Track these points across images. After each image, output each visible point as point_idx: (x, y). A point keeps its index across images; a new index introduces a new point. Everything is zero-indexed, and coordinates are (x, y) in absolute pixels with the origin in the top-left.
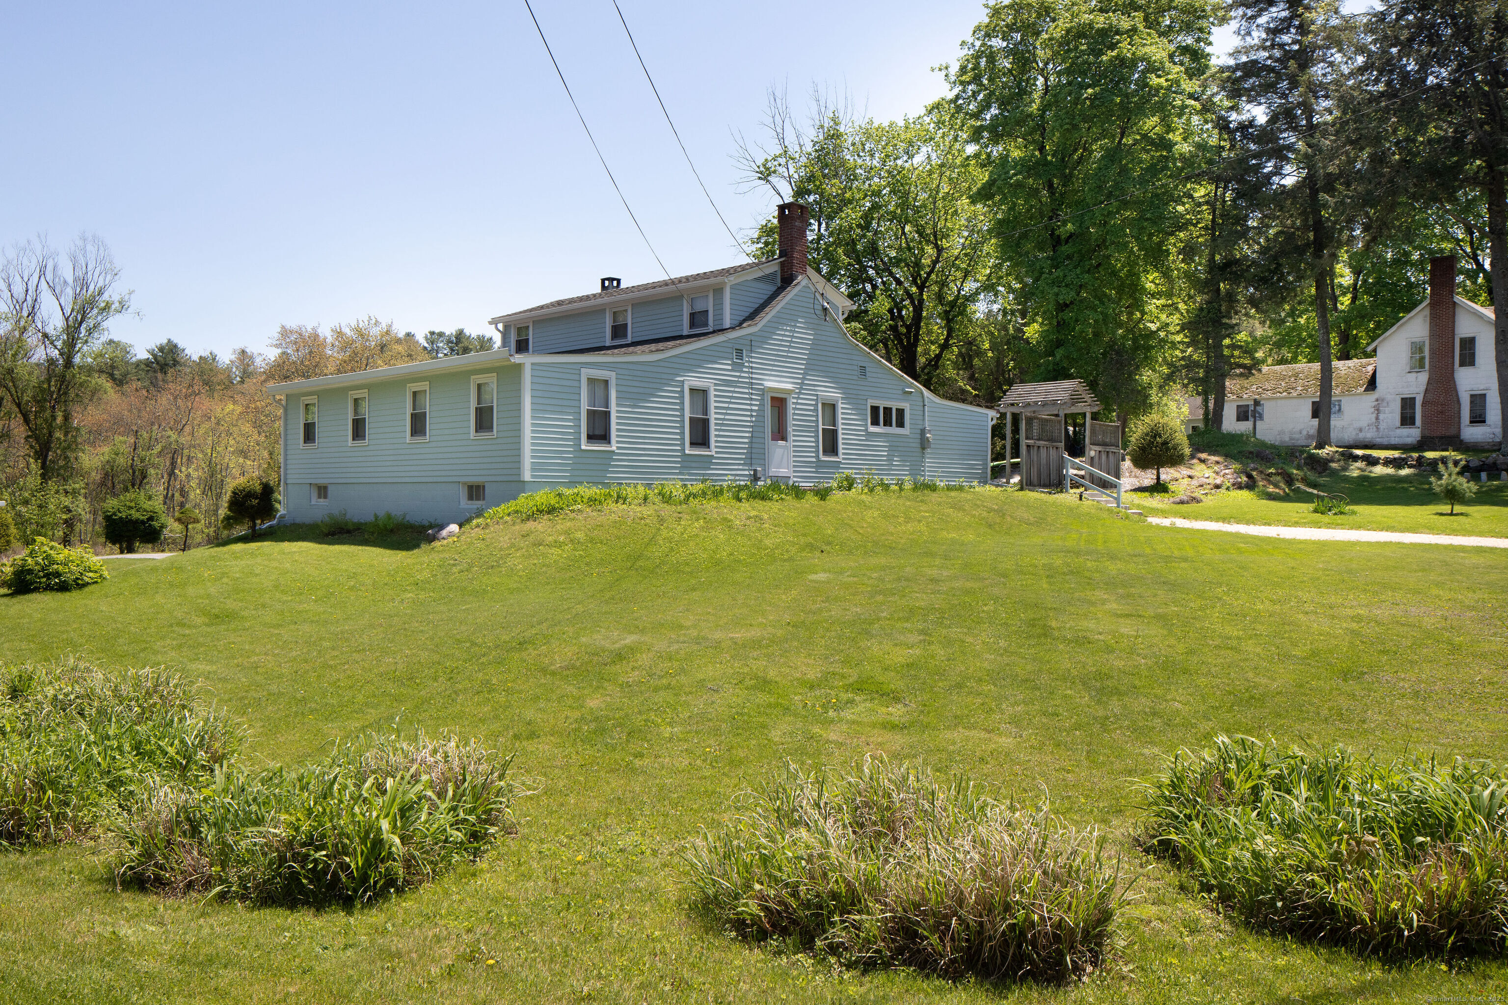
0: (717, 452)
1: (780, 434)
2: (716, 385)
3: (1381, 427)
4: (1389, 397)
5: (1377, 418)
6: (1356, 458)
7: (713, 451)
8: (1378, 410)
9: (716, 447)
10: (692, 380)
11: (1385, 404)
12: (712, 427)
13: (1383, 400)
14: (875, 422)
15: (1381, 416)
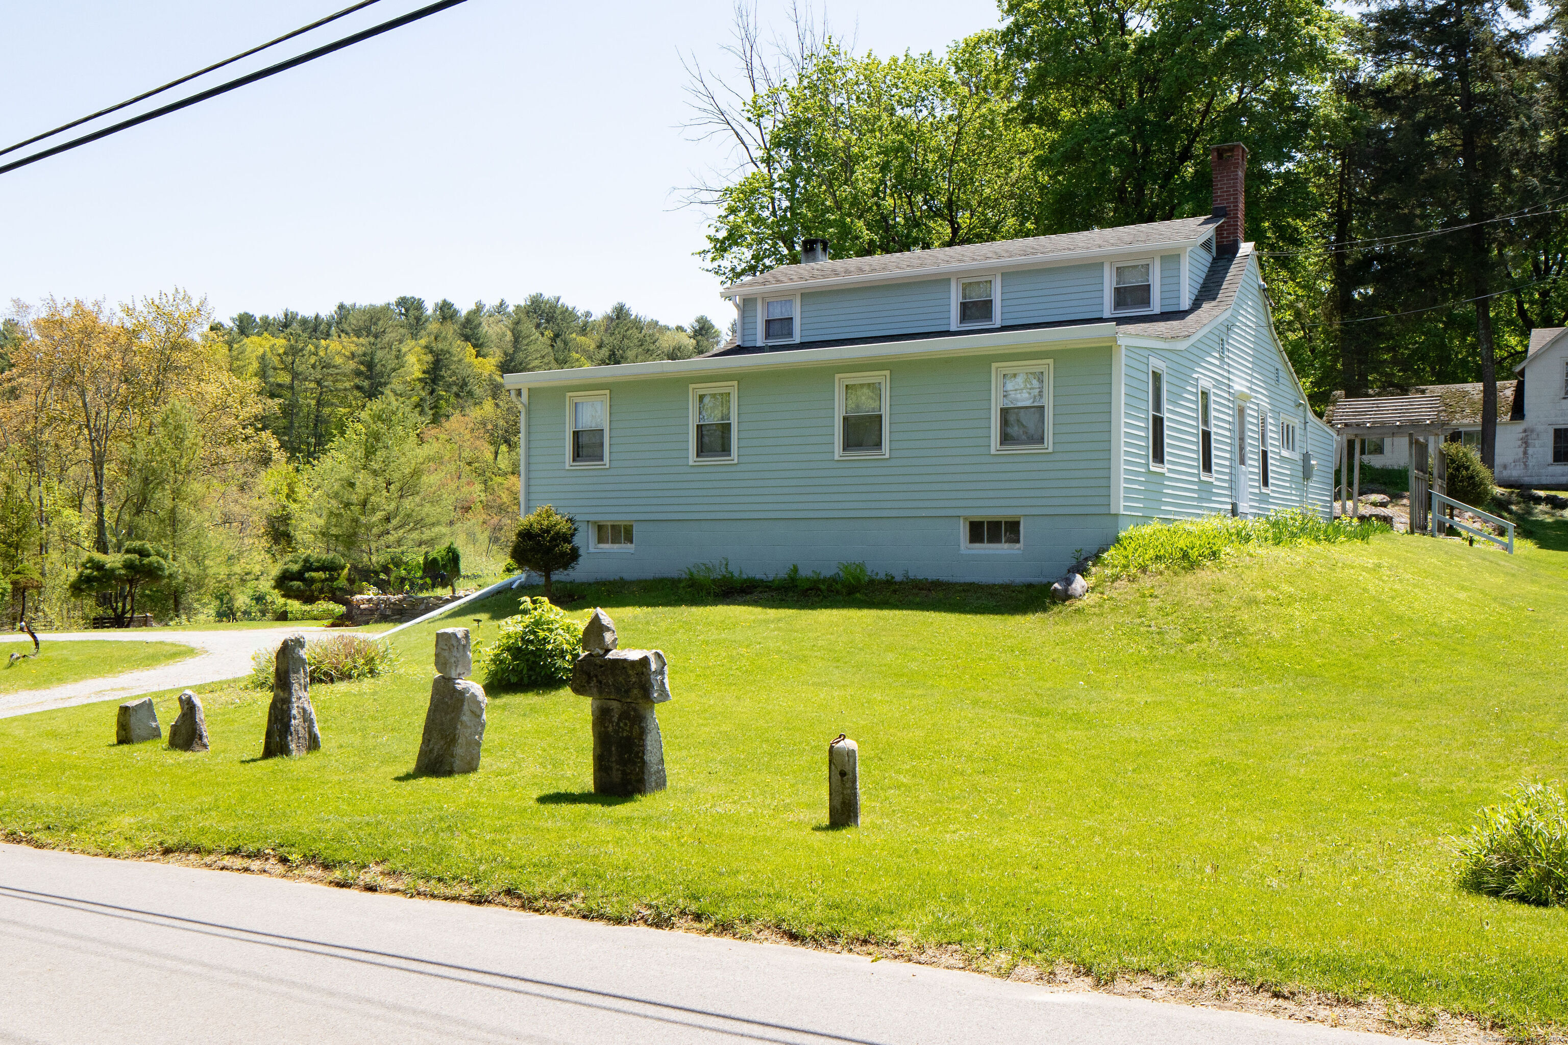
0: (1215, 479)
2: (1213, 386)
3: (1531, 462)
4: (1540, 428)
5: (1525, 453)
6: (1538, 500)
7: (1213, 476)
8: (1526, 443)
9: (1215, 471)
10: (1202, 379)
11: (1534, 436)
12: (1213, 444)
13: (1532, 431)
15: (1530, 451)
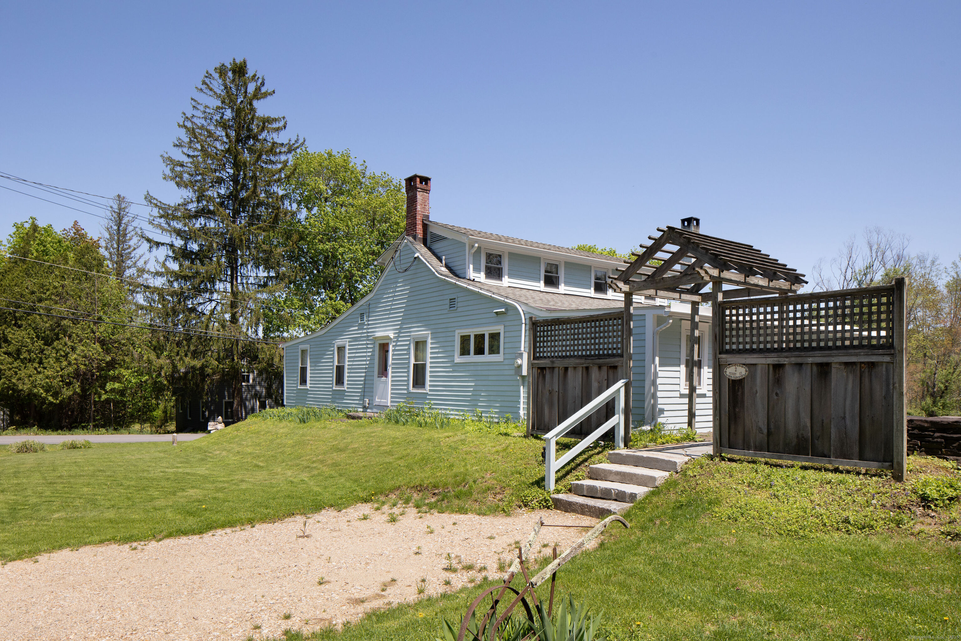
0: (348, 388)
1: (383, 371)
2: (349, 342)
7: (345, 387)
9: (348, 384)
10: (339, 342)
12: (346, 371)
14: (465, 351)
